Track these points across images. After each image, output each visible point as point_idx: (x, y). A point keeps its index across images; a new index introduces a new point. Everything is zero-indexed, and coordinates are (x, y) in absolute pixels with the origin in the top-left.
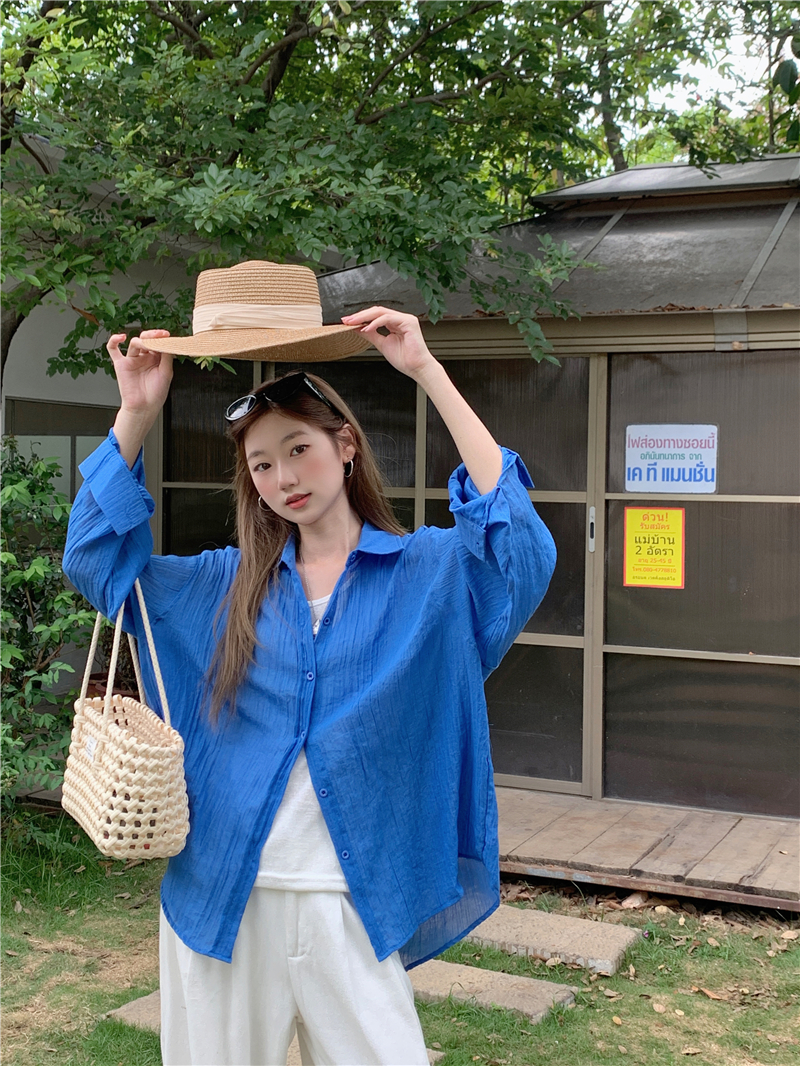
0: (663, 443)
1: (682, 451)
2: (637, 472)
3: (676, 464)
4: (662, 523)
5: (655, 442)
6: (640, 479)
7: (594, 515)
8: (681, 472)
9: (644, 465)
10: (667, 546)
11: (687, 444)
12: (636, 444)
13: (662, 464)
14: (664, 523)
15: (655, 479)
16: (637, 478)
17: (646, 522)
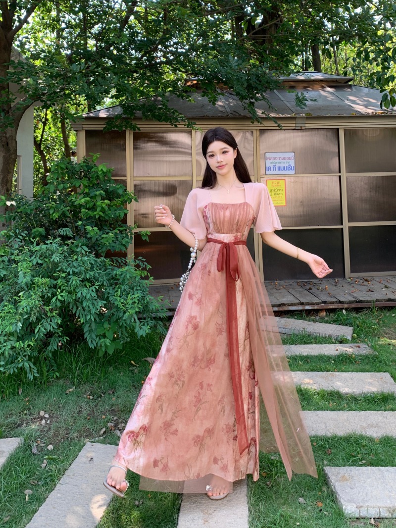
0: (277, 159)
1: (284, 161)
3: (282, 165)
5: (275, 158)
8: (284, 167)
9: (272, 166)
10: (280, 192)
11: (285, 159)
12: (269, 159)
13: (277, 165)
14: (279, 184)
15: (275, 170)
17: (273, 184)
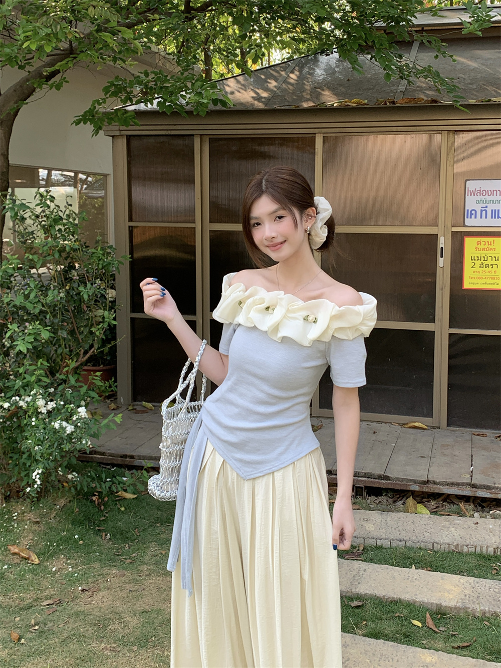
0: (492, 193)
2: (473, 212)
4: (490, 247)
5: (487, 192)
6: (476, 218)
7: (443, 242)
9: (478, 208)
10: (494, 262)
12: (473, 193)
13: (491, 207)
15: (486, 218)
16: (473, 216)
17: (479, 246)
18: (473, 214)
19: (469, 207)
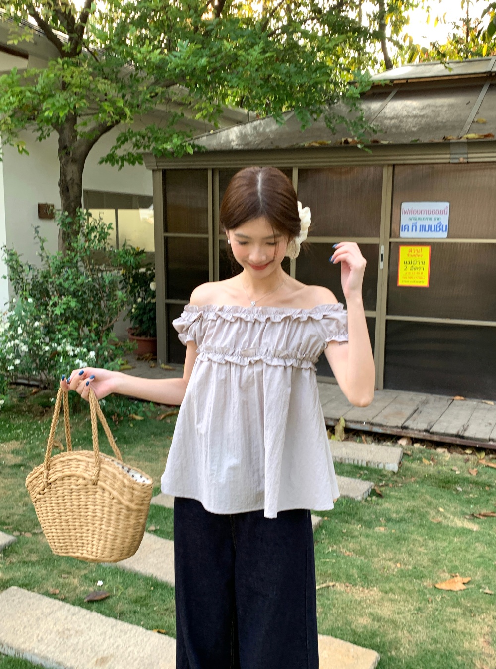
0: (421, 212)
1: (430, 216)
2: (407, 227)
3: (427, 223)
4: (418, 254)
5: (417, 212)
6: (408, 230)
7: (383, 250)
8: (430, 227)
9: (410, 224)
10: (421, 265)
11: (433, 212)
12: (407, 212)
13: (420, 223)
14: (420, 253)
15: (416, 230)
16: (406, 230)
17: (410, 253)
18: (406, 228)
19: (403, 223)
